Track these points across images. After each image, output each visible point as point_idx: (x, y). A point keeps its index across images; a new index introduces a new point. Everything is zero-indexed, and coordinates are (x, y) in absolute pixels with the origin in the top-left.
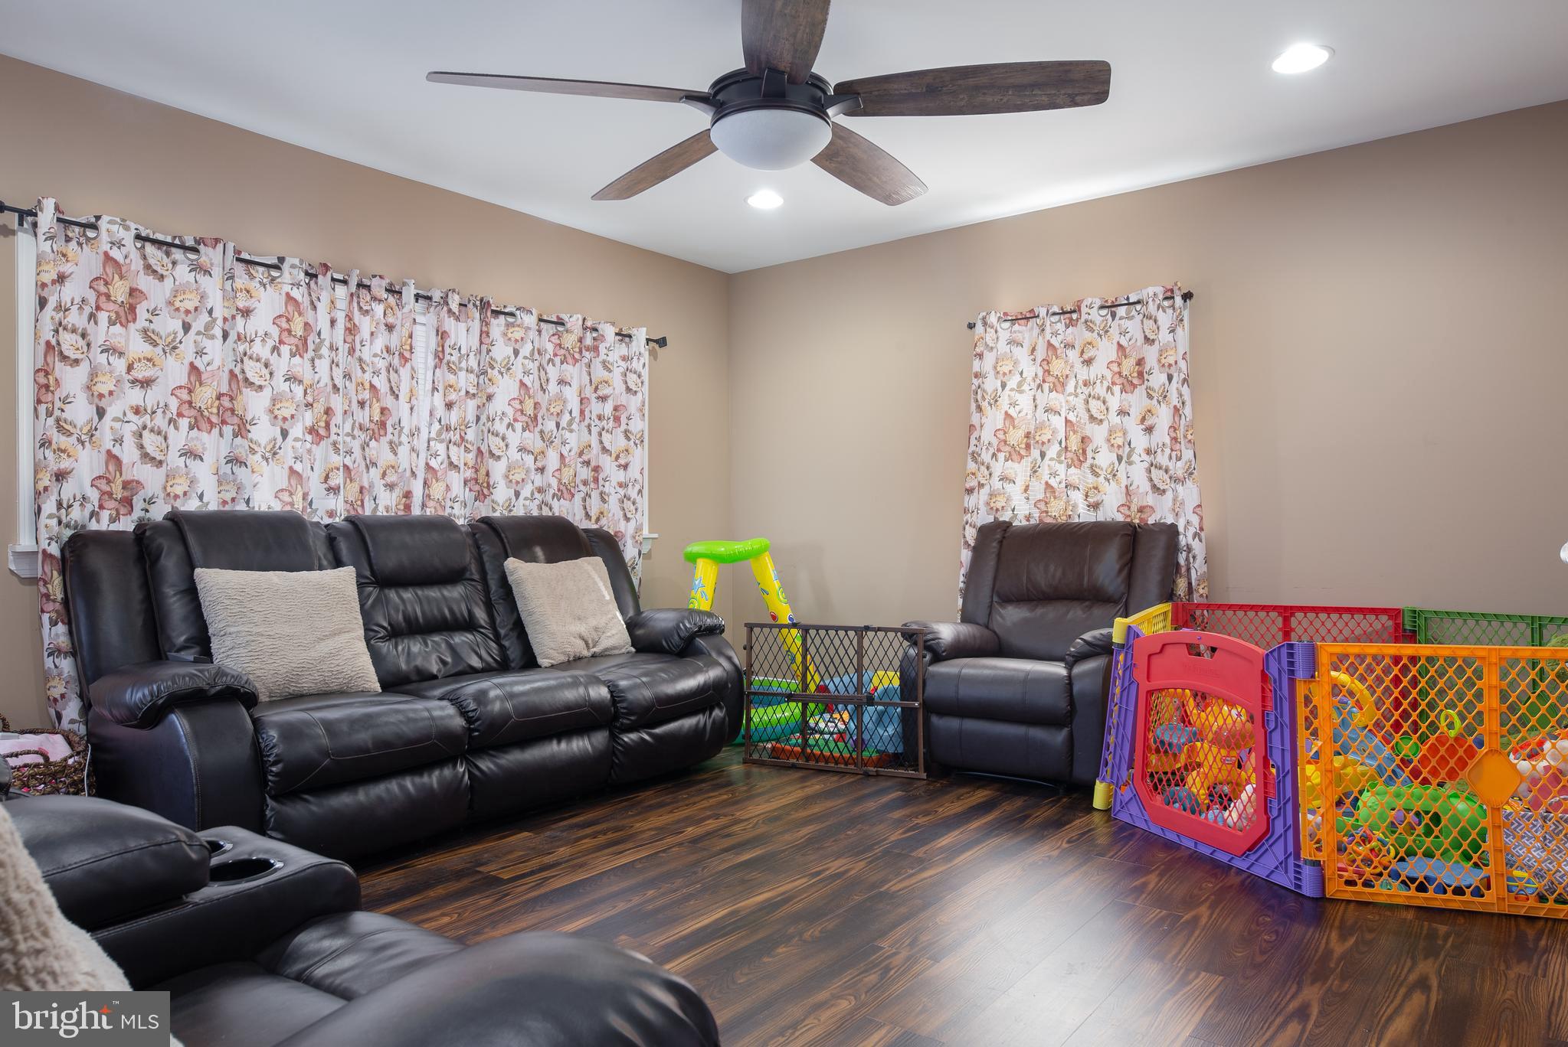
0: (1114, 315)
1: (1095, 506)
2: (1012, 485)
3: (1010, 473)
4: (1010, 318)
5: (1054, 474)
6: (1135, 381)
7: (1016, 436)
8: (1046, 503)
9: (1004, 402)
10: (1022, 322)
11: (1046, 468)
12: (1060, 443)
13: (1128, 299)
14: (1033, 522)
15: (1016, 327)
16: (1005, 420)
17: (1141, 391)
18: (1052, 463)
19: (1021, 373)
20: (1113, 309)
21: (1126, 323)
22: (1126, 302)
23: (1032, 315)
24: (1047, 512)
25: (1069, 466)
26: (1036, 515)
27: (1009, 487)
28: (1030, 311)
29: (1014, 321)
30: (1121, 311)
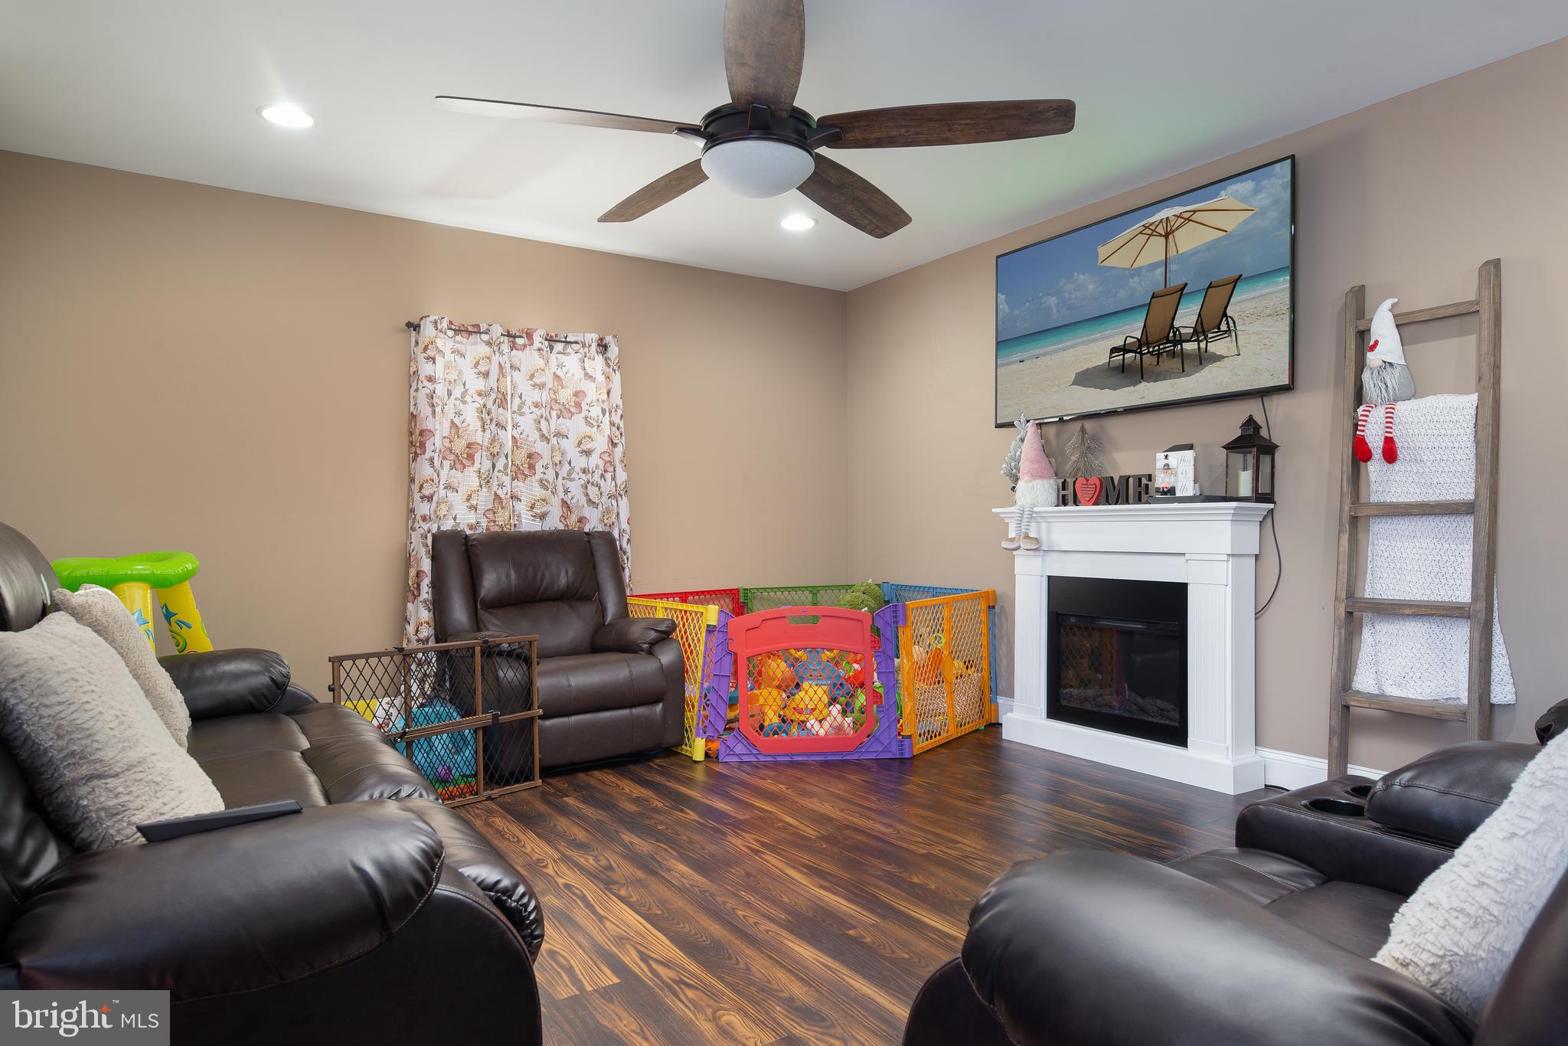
0: (552, 348)
1: (543, 516)
2: (455, 494)
3: (454, 482)
4: (454, 327)
5: (501, 485)
6: (573, 410)
7: (459, 446)
8: (494, 513)
9: (450, 410)
10: (464, 334)
11: (495, 479)
12: (507, 456)
13: (566, 338)
14: (479, 530)
15: (459, 338)
16: (450, 429)
17: (579, 419)
18: (500, 474)
19: (464, 385)
20: (552, 343)
21: (563, 358)
22: (564, 340)
23: (476, 330)
24: (495, 521)
25: (513, 479)
26: (484, 525)
27: (451, 495)
28: (473, 326)
29: (457, 331)
30: (559, 347)
